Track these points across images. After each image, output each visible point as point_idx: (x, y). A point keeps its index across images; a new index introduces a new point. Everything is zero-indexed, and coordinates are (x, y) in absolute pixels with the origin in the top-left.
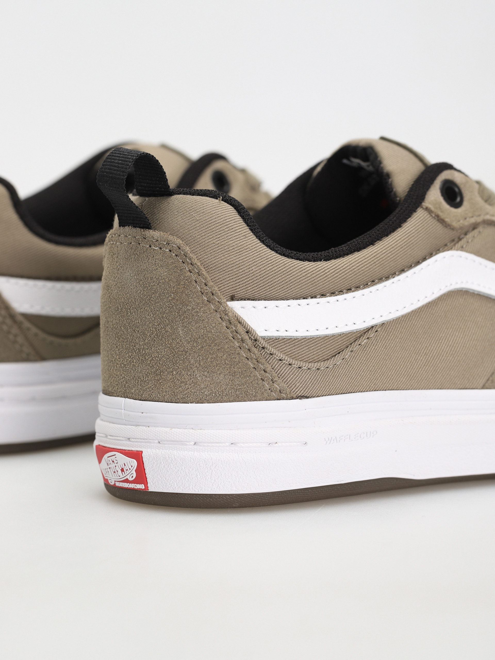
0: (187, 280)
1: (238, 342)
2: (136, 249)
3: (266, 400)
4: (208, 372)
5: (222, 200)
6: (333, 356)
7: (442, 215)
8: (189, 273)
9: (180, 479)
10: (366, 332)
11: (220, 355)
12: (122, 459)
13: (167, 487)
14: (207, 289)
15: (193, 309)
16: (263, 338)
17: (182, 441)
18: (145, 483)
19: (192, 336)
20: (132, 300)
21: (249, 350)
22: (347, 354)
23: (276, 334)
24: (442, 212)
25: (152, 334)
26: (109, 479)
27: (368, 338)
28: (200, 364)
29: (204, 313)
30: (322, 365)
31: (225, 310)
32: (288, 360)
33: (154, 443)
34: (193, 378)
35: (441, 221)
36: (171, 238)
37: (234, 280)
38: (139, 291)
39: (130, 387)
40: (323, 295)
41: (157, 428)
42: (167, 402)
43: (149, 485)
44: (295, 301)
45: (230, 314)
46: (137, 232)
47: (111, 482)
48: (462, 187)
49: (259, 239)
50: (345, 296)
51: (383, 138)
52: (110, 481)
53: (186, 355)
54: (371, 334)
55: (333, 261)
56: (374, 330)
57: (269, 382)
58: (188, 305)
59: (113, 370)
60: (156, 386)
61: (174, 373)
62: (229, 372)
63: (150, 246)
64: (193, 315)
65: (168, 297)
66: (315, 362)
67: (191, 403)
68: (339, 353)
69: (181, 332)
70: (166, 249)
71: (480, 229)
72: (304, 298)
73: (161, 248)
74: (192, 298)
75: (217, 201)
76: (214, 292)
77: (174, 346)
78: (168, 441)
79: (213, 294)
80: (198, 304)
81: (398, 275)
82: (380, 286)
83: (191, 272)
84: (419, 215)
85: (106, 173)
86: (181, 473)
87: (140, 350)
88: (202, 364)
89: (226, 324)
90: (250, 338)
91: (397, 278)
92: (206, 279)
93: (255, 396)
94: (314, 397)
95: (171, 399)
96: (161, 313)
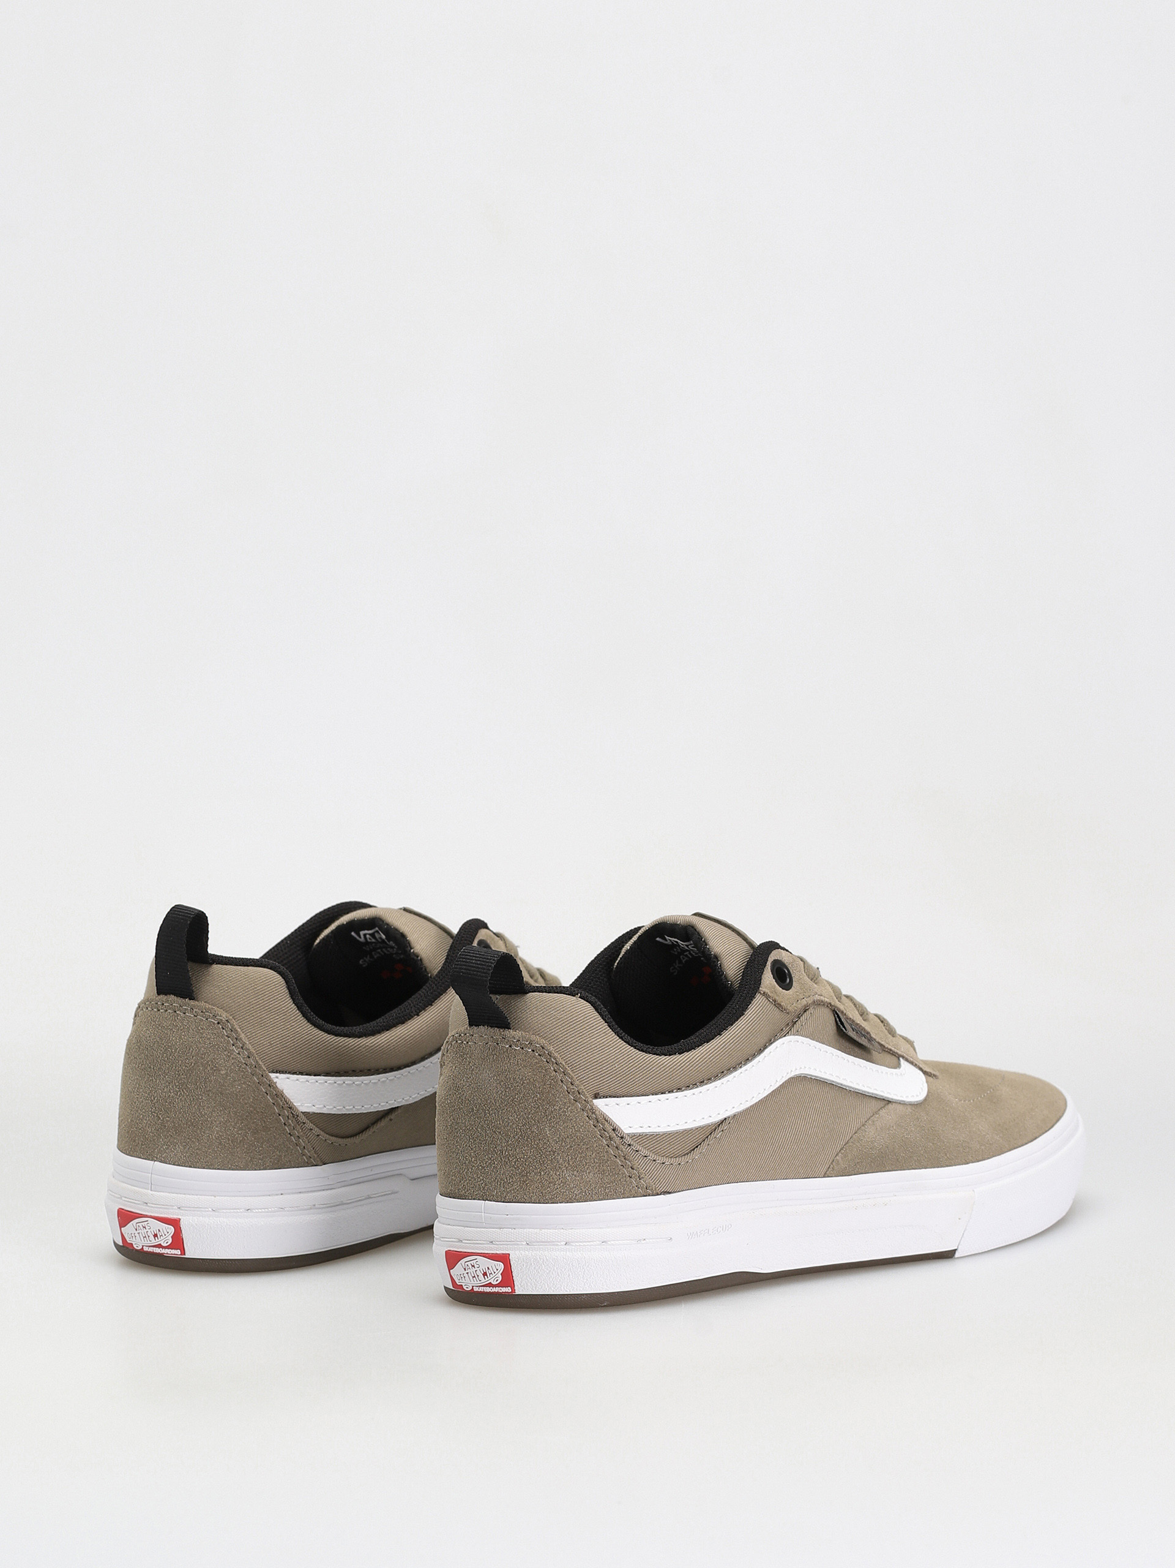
0: (552, 1080)
1: (606, 1140)
2: (495, 1050)
3: (634, 1197)
4: (578, 1171)
5: (580, 997)
6: (692, 1150)
7: (779, 999)
8: (554, 1073)
9: (551, 1280)
10: (719, 1125)
11: (588, 1154)
12: (484, 1263)
13: (537, 1288)
14: (573, 1089)
15: (560, 1109)
16: (628, 1135)
17: (553, 1242)
18: (512, 1286)
19: (560, 1135)
20: (491, 1101)
21: (617, 1148)
22: (704, 1148)
23: (640, 1131)
24: (777, 996)
25: (516, 1135)
26: (463, 1284)
27: (722, 1131)
28: (569, 1164)
29: (571, 1112)
30: (683, 1160)
31: (592, 1109)
32: (652, 1156)
33: (522, 1244)
34: (562, 1178)
35: (777, 1005)
36: (533, 1037)
37: (598, 1077)
38: (500, 1092)
39: (490, 1189)
40: (679, 1089)
41: (525, 1230)
42: (534, 1203)
43: (516, 1288)
44: (654, 1096)
45: (597, 1112)
46: (497, 1032)
47: (467, 1288)
48: (789, 967)
49: (618, 1036)
50: (700, 1089)
51: (697, 914)
52: (465, 1287)
53: (554, 1155)
54: (725, 1126)
55: (686, 1054)
56: (727, 1122)
57: (636, 1179)
58: (555, 1105)
59: (466, 1173)
60: (521, 1187)
61: (542, 1173)
62: (599, 1171)
63: (510, 1046)
64: (561, 1115)
65: (533, 1098)
66: (676, 1157)
67: (560, 1203)
68: (697, 1147)
69: (548, 1132)
70: (529, 1049)
71: (811, 1010)
72: (662, 1093)
73: (522, 1048)
74: (558, 1098)
75: (574, 998)
76: (580, 1091)
77: (541, 1146)
78: (538, 1242)
79: (579, 1093)
80: (565, 1103)
81: (745, 1065)
82: (730, 1077)
83: (556, 1072)
84: (758, 1001)
85: (463, 973)
86: (552, 1273)
87: (502, 1152)
88: (571, 1163)
89: (594, 1122)
90: (617, 1135)
91: (744, 1068)
92: (572, 1079)
93: (623, 1194)
94: (675, 1192)
95: (539, 1200)
96: (525, 1114)
